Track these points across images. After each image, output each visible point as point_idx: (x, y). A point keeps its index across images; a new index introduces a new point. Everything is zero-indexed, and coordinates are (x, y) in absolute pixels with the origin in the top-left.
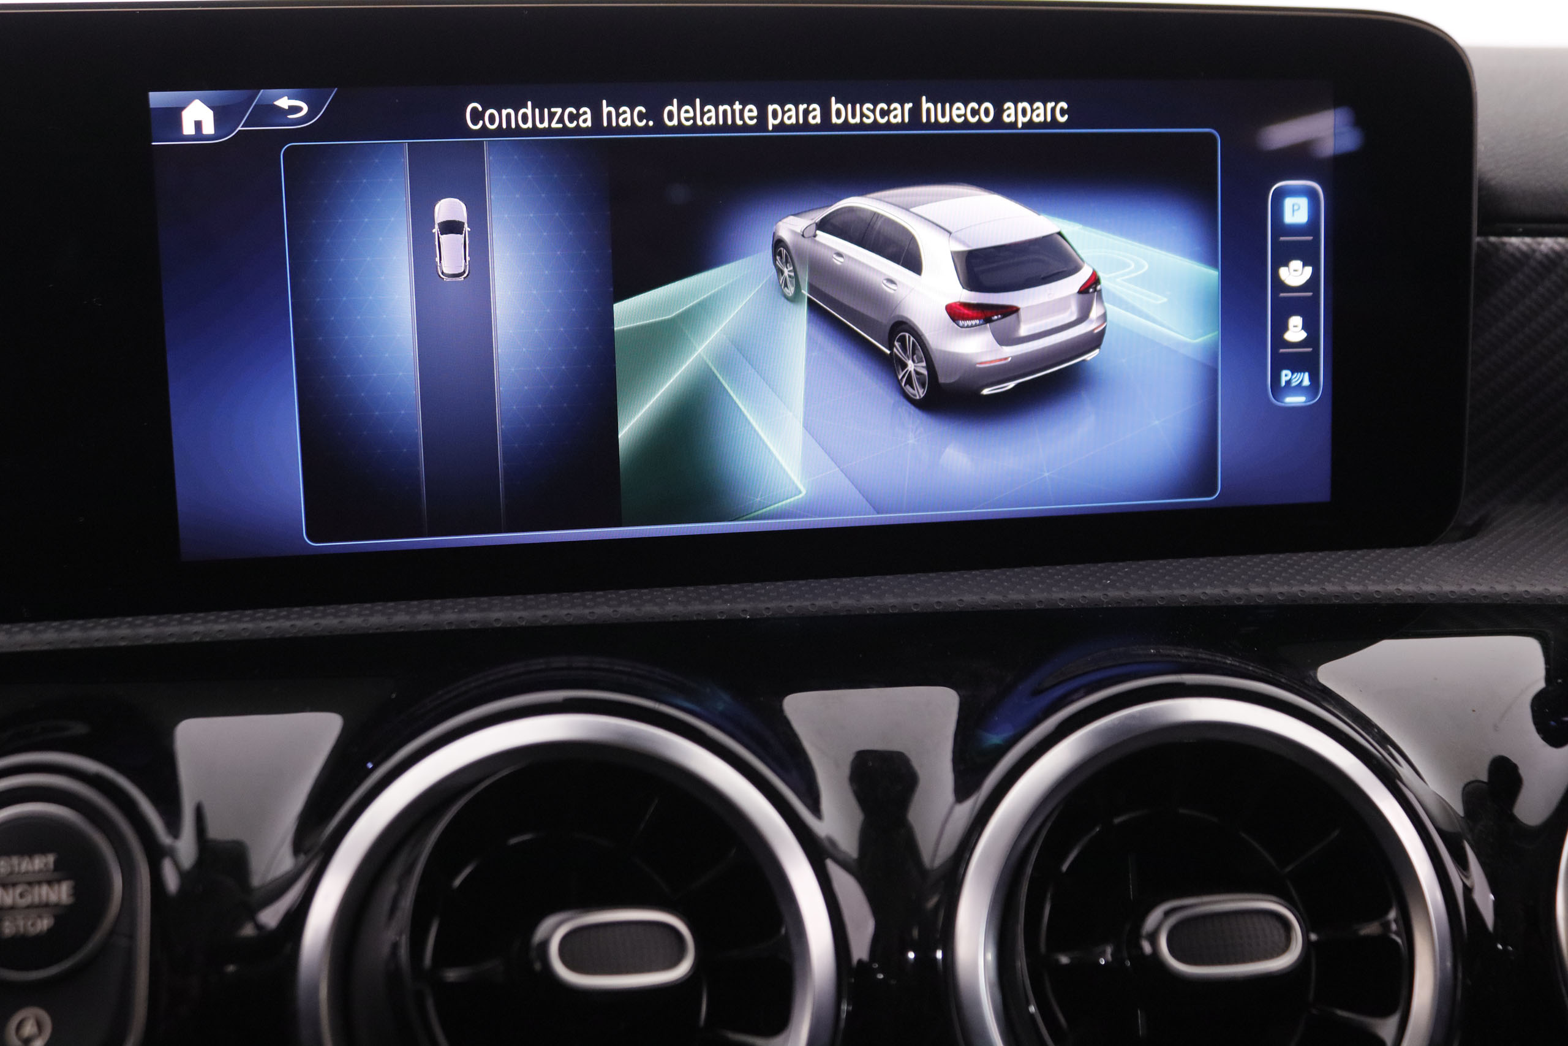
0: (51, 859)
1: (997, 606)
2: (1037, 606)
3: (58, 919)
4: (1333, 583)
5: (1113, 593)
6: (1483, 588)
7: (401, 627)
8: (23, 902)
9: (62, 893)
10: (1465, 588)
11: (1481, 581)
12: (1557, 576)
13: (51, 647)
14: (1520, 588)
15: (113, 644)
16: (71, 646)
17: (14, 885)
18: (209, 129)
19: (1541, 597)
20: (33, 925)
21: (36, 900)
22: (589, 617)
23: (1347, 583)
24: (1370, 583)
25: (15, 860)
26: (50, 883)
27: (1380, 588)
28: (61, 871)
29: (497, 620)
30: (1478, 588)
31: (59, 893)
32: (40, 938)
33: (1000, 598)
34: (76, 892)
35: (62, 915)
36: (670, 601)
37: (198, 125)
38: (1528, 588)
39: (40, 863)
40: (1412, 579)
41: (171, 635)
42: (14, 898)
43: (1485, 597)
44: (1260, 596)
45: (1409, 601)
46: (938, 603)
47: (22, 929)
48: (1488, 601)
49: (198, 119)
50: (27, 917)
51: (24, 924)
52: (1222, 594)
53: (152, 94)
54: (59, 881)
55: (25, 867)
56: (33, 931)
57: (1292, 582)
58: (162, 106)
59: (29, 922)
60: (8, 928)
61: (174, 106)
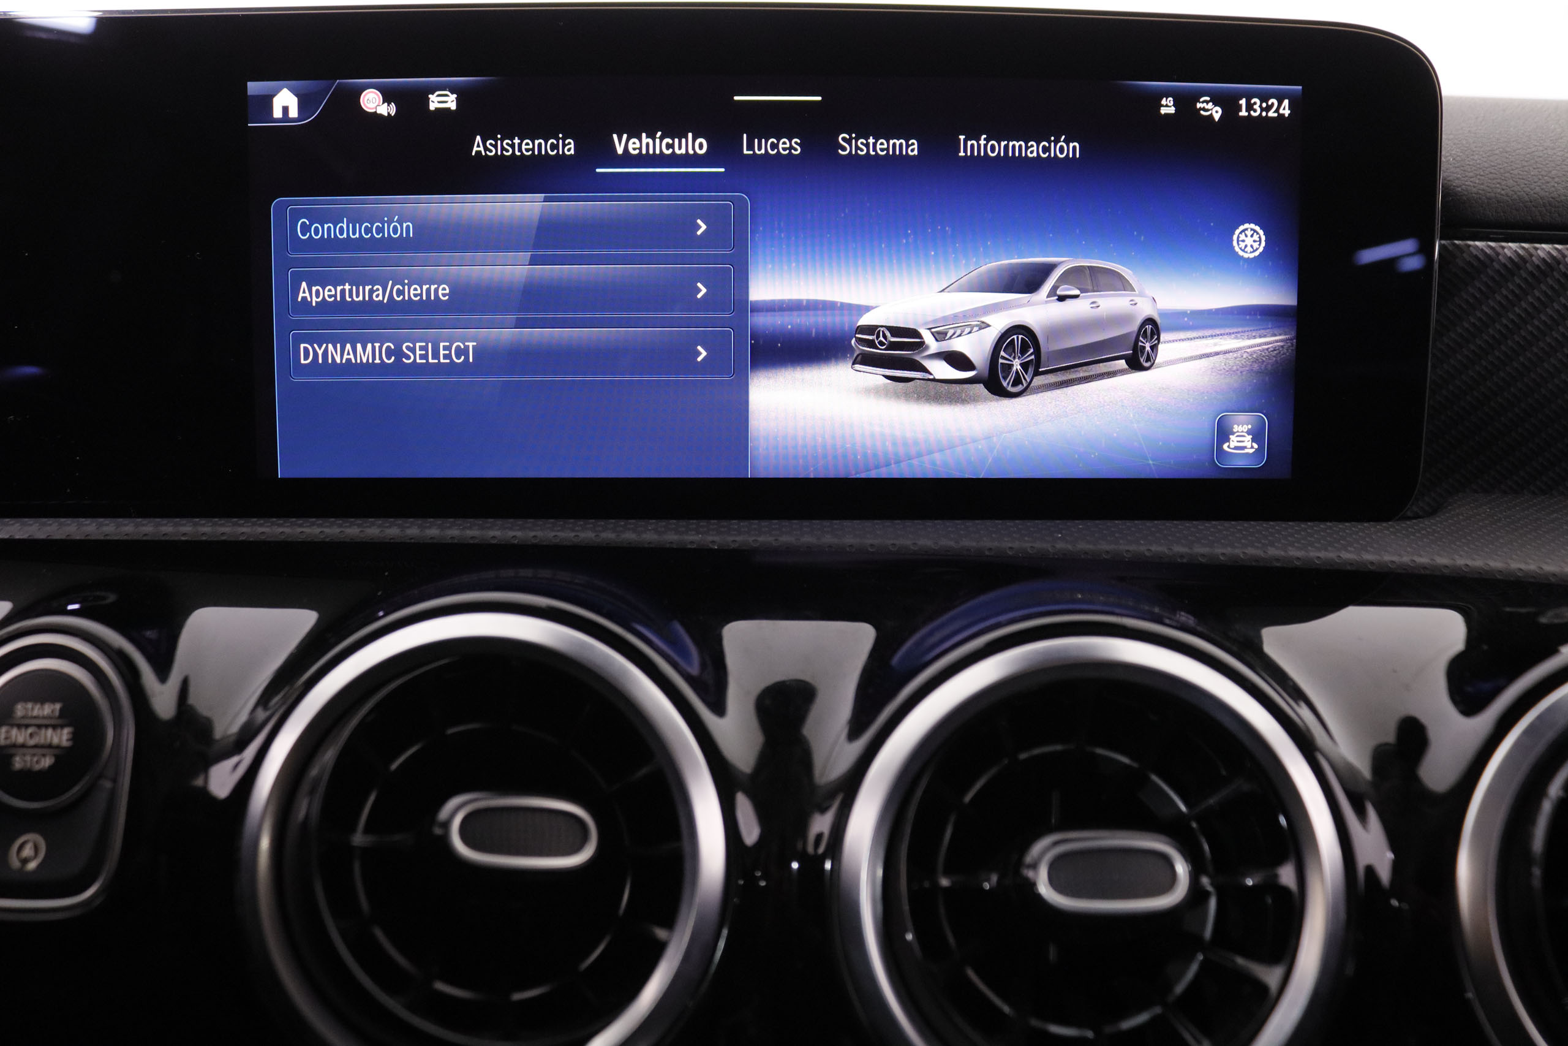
0: (58, 706)
1: (949, 551)
2: (987, 553)
3: (57, 757)
4: (1277, 549)
5: (1060, 545)
6: (1423, 560)
7: (411, 539)
8: (32, 742)
9: (62, 737)
10: (1406, 559)
11: (1422, 553)
12: (1499, 553)
13: (129, 538)
14: (1461, 562)
15: (176, 538)
16: (163, 538)
17: (27, 726)
18: (294, 113)
19: (1481, 571)
20: (37, 762)
21: (42, 741)
22: (573, 540)
23: (1290, 548)
24: (1313, 549)
25: (30, 705)
26: (54, 727)
27: (1322, 554)
28: (65, 718)
29: (494, 537)
31: (61, 735)
32: (41, 772)
33: (952, 544)
34: (74, 737)
35: (63, 756)
36: (650, 530)
37: (285, 110)
38: (1470, 562)
39: (50, 709)
40: (1354, 548)
41: (223, 534)
42: (25, 737)
43: (1425, 568)
44: (1203, 555)
45: (1349, 568)
47: (28, 765)
48: (1428, 572)
49: (285, 105)
50: (34, 755)
51: (31, 760)
52: (1166, 551)
53: (248, 83)
54: (62, 727)
55: (35, 713)
56: (37, 767)
57: (1236, 544)
58: (256, 93)
59: (35, 759)
60: (18, 763)
61: (266, 93)
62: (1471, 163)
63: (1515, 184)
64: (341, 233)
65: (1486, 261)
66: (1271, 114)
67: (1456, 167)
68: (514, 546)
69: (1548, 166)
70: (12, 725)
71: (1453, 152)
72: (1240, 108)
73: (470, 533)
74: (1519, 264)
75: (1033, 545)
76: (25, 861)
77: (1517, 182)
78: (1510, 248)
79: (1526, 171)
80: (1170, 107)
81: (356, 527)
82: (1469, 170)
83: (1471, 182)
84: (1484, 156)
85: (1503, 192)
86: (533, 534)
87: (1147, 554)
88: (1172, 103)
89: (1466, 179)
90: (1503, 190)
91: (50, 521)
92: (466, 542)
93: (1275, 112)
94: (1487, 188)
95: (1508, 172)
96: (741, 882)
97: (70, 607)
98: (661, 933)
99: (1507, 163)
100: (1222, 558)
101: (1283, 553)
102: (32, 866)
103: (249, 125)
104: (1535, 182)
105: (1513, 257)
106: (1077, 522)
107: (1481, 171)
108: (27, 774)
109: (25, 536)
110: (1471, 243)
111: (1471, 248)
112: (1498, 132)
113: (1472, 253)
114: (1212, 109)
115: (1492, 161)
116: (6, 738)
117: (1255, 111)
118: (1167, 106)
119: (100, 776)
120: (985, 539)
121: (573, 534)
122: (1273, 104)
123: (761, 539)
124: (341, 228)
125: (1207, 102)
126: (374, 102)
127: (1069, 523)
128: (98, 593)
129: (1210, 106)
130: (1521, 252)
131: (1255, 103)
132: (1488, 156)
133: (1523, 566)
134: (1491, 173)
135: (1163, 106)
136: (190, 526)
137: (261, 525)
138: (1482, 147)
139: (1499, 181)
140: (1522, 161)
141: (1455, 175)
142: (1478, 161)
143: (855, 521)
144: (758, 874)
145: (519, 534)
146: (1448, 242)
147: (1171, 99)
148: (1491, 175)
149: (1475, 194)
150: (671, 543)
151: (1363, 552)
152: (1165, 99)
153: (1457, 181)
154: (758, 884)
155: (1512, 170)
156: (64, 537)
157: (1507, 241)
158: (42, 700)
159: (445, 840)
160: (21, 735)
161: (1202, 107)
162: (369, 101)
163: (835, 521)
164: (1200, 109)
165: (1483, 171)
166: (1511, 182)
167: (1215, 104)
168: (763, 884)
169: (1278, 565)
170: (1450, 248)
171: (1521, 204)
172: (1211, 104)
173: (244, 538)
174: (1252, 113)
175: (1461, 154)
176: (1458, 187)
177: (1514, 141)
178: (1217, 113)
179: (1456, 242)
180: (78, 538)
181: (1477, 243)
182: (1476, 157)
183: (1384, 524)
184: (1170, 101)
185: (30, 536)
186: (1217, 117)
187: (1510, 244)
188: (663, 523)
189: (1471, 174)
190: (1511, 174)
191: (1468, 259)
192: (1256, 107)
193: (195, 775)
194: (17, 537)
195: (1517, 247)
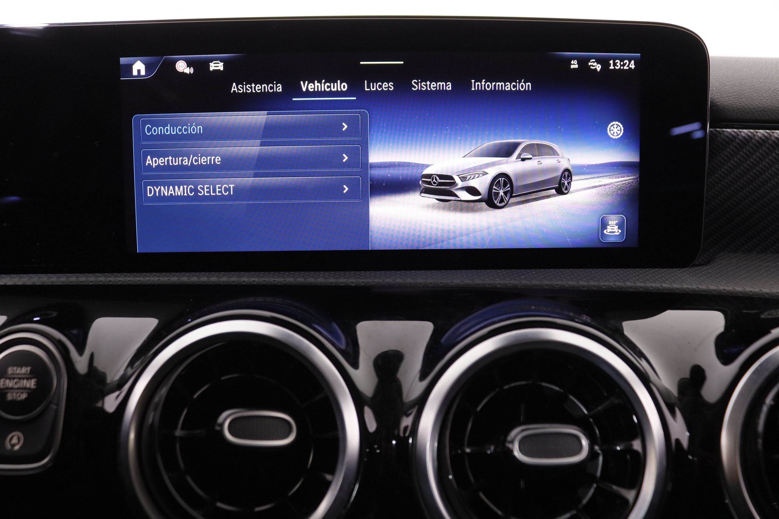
0: (29, 368)
1: (468, 285)
2: (488, 286)
3: (29, 394)
4: (631, 282)
5: (524, 282)
6: (703, 287)
7: (203, 282)
8: (16, 387)
10: (694, 287)
11: (702, 283)
12: (740, 283)
14: (721, 288)
15: (87, 284)
16: (80, 284)
17: (14, 379)
18: (143, 73)
19: (732, 292)
20: (19, 396)
21: (21, 386)
22: (283, 282)
23: (637, 282)
24: (649, 282)
25: (15, 368)
26: (27, 379)
27: (653, 285)
28: (33, 374)
29: (244, 281)
30: (700, 287)
31: (31, 383)
32: (21, 402)
33: (470, 282)
34: (37, 384)
35: (32, 393)
36: (321, 277)
37: (139, 71)
38: (726, 288)
39: (25, 370)
40: (669, 281)
41: (110, 281)
42: (13, 384)
43: (704, 291)
44: (594, 286)
45: (666, 291)
46: (441, 283)
47: (15, 398)
48: (705, 293)
49: (139, 69)
50: (17, 393)
51: (16, 395)
52: (576, 284)
53: (121, 59)
54: (31, 378)
55: (18, 372)
56: (19, 399)
57: (611, 280)
58: (125, 63)
59: (18, 395)
60: (9, 397)
61: (129, 63)
62: (724, 90)
63: (746, 100)
64: (167, 131)
65: (733, 138)
66: (626, 68)
67: (717, 93)
68: (254, 285)
69: (762, 91)
70: (6, 378)
71: (715, 85)
72: (610, 65)
73: (232, 279)
74: (748, 140)
75: (511, 282)
76: (13, 446)
77: (747, 100)
78: (744, 132)
79: (751, 94)
80: (576, 65)
81: (176, 277)
82: (724, 94)
83: (724, 100)
84: (731, 87)
85: (740, 105)
86: (263, 279)
87: (567, 285)
88: (576, 63)
89: (721, 98)
90: (740, 103)
91: (24, 276)
92: (230, 284)
93: (627, 67)
94: (732, 103)
95: (743, 95)
96: (368, 450)
97: (35, 319)
98: (329, 477)
99: (742, 90)
100: (604, 287)
101: (633, 284)
102: (17, 448)
103: (121, 79)
104: (756, 100)
105: (746, 137)
106: (532, 270)
107: (729, 94)
108: (14, 402)
109: (12, 284)
110: (725, 130)
111: (725, 133)
112: (737, 74)
113: (725, 135)
114: (596, 66)
115: (734, 89)
116: (3, 385)
117: (617, 66)
118: (574, 64)
119: (51, 403)
120: (486, 279)
121: (283, 279)
122: (626, 63)
123: (376, 281)
124: (167, 130)
125: (594, 62)
126: (183, 66)
127: (528, 271)
128: (48, 312)
129: (595, 64)
130: (749, 134)
131: (617, 62)
132: (733, 87)
133: (752, 290)
134: (734, 95)
135: (572, 64)
136: (93, 278)
137: (129, 277)
138: (729, 82)
139: (738, 99)
140: (749, 89)
141: (717, 96)
142: (728, 90)
143: (422, 271)
144: (376, 446)
145: (256, 279)
146: (714, 129)
147: (576, 61)
148: (734, 96)
149: (726, 105)
150: (332, 283)
151: (673, 284)
152: (573, 61)
153: (717, 100)
154: (376, 452)
155: (745, 94)
156: (31, 284)
157: (743, 129)
158: (21, 366)
159: (221, 432)
160: (11, 382)
161: (591, 65)
162: (180, 67)
163: (413, 271)
164: (591, 66)
165: (730, 94)
166: (744, 100)
167: (598, 63)
168: (378, 451)
169: (631, 290)
170: (715, 132)
171: (749, 111)
172: (596, 63)
173: (120, 283)
174: (616, 67)
175: (719, 86)
176: (718, 102)
177: (745, 79)
178: (599, 67)
179: (718, 129)
180: (38, 284)
181: (728, 130)
182: (727, 87)
183: (684, 269)
184: (575, 62)
185: (14, 283)
186: (599, 69)
187: (744, 130)
188: (327, 273)
189: (724, 96)
190: (744, 95)
191: (724, 137)
192: (618, 64)
193: (97, 401)
194: (8, 284)
195: (747, 131)
